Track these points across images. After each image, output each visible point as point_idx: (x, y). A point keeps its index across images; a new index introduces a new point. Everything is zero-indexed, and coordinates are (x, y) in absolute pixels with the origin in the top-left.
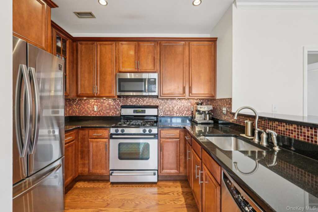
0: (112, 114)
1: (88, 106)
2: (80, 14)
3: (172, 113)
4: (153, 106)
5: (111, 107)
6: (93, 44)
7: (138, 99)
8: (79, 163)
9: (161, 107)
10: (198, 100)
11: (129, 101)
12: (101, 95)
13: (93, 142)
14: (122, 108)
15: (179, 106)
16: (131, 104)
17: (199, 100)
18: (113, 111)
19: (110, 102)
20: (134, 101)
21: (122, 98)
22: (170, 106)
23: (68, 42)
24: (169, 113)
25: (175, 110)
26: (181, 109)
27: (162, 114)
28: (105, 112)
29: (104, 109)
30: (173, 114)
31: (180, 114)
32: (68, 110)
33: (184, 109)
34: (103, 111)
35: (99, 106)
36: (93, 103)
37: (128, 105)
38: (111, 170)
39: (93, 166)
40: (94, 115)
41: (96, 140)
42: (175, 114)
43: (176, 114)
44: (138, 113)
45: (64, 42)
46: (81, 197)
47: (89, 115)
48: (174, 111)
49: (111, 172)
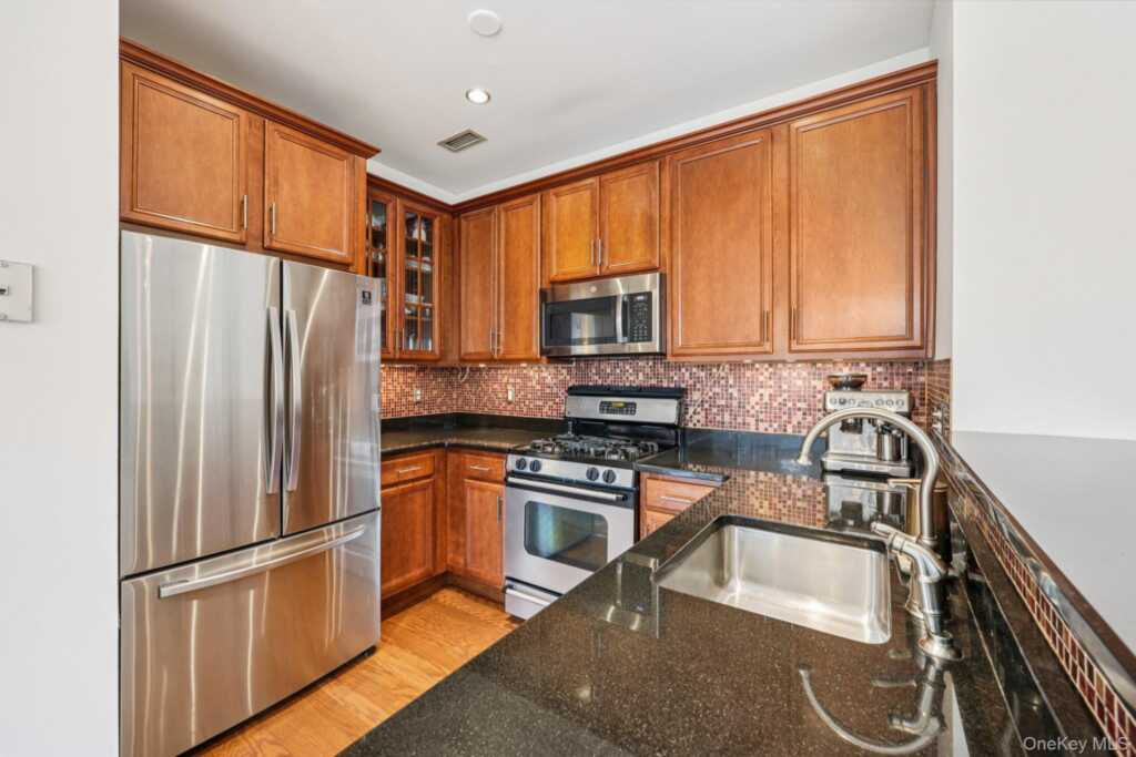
0: (549, 413)
1: (496, 386)
2: (453, 143)
3: (740, 420)
4: (669, 388)
5: (548, 391)
6: (489, 213)
7: (621, 364)
8: (449, 537)
9: (696, 396)
10: (863, 365)
11: (594, 371)
12: (508, 357)
13: (473, 488)
14: (571, 394)
15: (772, 391)
16: (600, 382)
17: (868, 365)
18: (551, 403)
19: (545, 374)
20: (609, 371)
21: (574, 364)
22: (730, 390)
23: (436, 223)
24: (727, 418)
25: (753, 408)
26: (775, 404)
27: (698, 421)
28: (531, 406)
29: (529, 396)
30: (744, 424)
31: (775, 425)
32: (455, 396)
33: (790, 405)
34: (527, 403)
35: (518, 387)
36: (505, 380)
37: (591, 384)
38: (509, 578)
39: (473, 555)
40: (508, 414)
41: (478, 483)
42: (752, 421)
43: (757, 425)
44: (613, 412)
45: (429, 223)
46: (430, 626)
47: (497, 413)
48: (748, 411)
49: (508, 582)
